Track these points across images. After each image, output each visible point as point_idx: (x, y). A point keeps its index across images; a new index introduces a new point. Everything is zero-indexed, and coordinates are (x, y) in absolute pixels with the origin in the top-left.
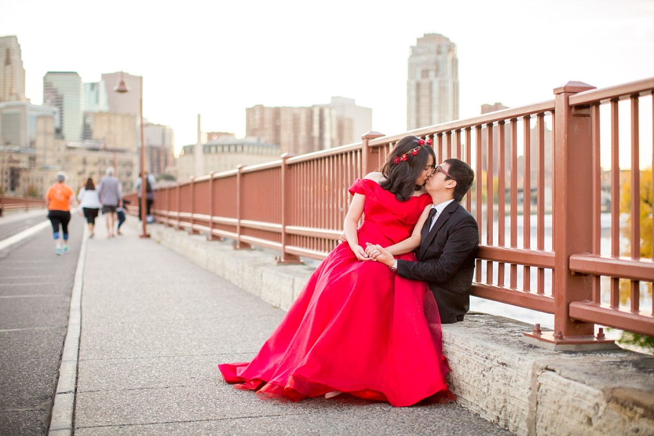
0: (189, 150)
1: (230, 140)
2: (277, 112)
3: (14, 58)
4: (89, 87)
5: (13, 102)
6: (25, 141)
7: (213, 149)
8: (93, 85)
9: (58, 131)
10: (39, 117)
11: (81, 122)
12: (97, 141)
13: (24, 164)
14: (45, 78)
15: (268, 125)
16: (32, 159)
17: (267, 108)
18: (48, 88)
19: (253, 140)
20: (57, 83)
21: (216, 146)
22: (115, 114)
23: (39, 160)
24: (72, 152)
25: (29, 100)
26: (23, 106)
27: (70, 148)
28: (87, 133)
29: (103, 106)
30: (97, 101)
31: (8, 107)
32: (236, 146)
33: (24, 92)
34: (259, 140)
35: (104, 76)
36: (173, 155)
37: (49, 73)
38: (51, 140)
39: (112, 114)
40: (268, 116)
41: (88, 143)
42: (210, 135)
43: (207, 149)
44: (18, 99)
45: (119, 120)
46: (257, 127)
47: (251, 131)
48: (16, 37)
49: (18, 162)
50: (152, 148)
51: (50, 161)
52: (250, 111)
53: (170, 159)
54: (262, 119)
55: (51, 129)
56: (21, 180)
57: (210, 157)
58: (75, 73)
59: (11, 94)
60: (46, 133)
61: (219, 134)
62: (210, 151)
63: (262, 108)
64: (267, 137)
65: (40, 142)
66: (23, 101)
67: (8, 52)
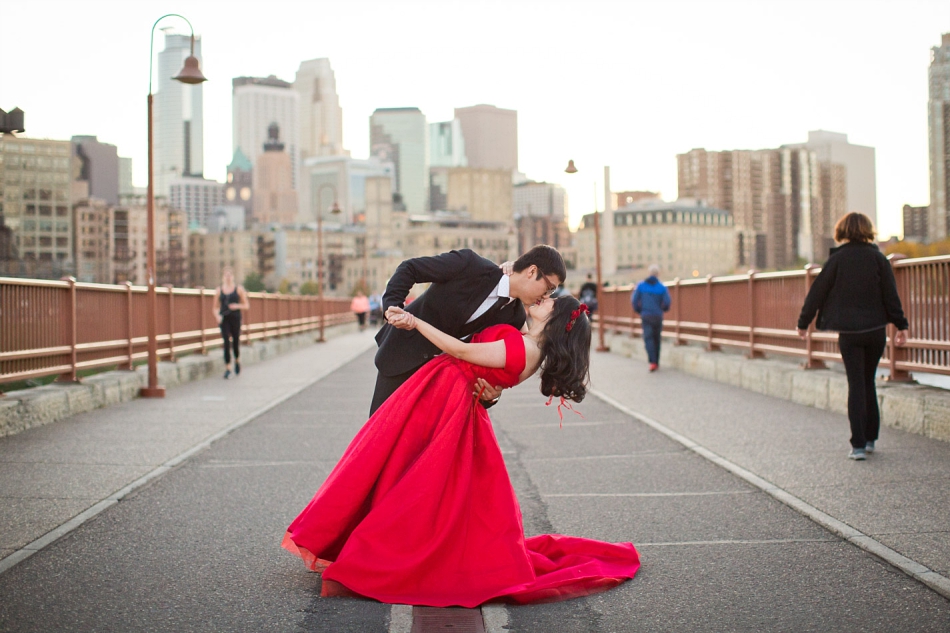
0: (592, 221)
1: (654, 205)
2: (726, 159)
3: (325, 90)
4: (436, 130)
5: (327, 157)
6: (347, 214)
7: (629, 220)
8: (443, 126)
9: (397, 198)
10: (369, 179)
11: (426, 183)
12: (454, 211)
13: (349, 248)
14: (372, 119)
15: (713, 180)
16: (360, 241)
17: (710, 152)
18: (377, 134)
19: (689, 203)
20: (390, 125)
21: (634, 215)
22: (480, 171)
23: (370, 243)
24: (417, 230)
25: (348, 152)
26: (342, 162)
27: (415, 223)
28: (436, 200)
29: (458, 158)
30: (450, 151)
31: (319, 165)
32: (664, 213)
33: (341, 140)
34: (699, 203)
35: (459, 113)
36: (567, 230)
37: (379, 111)
38: (387, 210)
39: (473, 170)
40: (712, 166)
41: (440, 215)
42: (622, 197)
43: (620, 219)
44: (333, 152)
45: (485, 178)
46: (695, 182)
47: (685, 190)
48: (327, 59)
49: (339, 246)
50: (535, 219)
51: (385, 244)
52: (684, 160)
53: (563, 235)
54: (703, 171)
55: (387, 197)
56: (344, 274)
57: (625, 231)
58: (415, 110)
59: (323, 145)
60: (380, 203)
61: (637, 195)
62: (624, 222)
63: (702, 154)
64: (711, 199)
65: (371, 217)
66: (340, 156)
67: (317, 82)
